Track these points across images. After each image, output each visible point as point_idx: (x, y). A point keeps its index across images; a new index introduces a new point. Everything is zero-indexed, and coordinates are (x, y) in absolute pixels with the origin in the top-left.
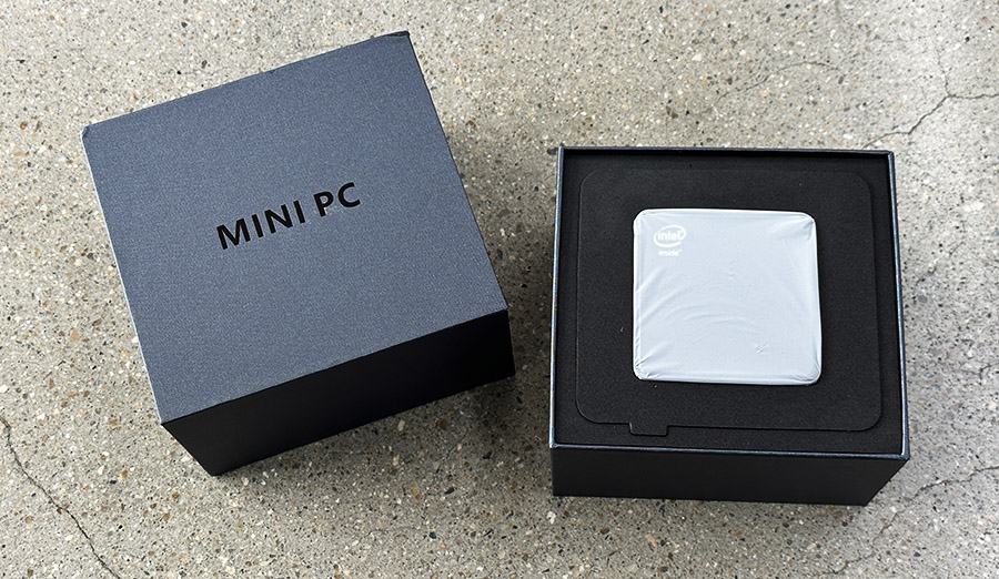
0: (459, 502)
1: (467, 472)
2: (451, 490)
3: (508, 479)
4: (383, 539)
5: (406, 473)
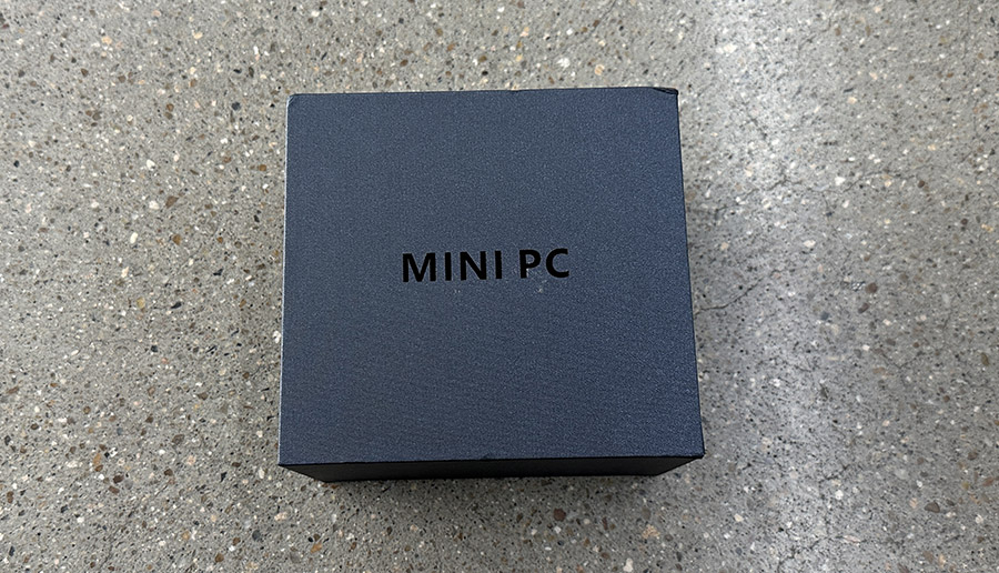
0: (185, 317)
1: (197, 288)
2: (178, 305)
3: (237, 297)
4: (102, 350)
5: (134, 285)
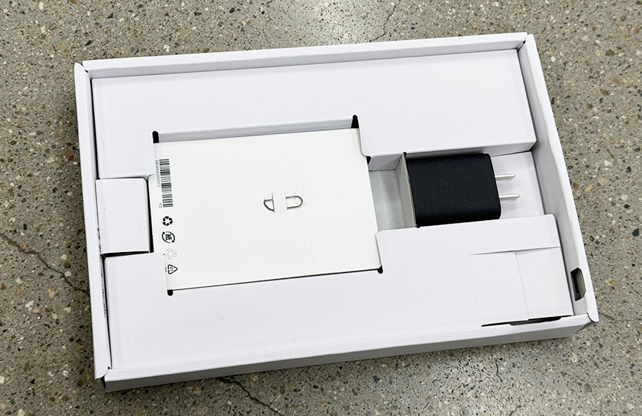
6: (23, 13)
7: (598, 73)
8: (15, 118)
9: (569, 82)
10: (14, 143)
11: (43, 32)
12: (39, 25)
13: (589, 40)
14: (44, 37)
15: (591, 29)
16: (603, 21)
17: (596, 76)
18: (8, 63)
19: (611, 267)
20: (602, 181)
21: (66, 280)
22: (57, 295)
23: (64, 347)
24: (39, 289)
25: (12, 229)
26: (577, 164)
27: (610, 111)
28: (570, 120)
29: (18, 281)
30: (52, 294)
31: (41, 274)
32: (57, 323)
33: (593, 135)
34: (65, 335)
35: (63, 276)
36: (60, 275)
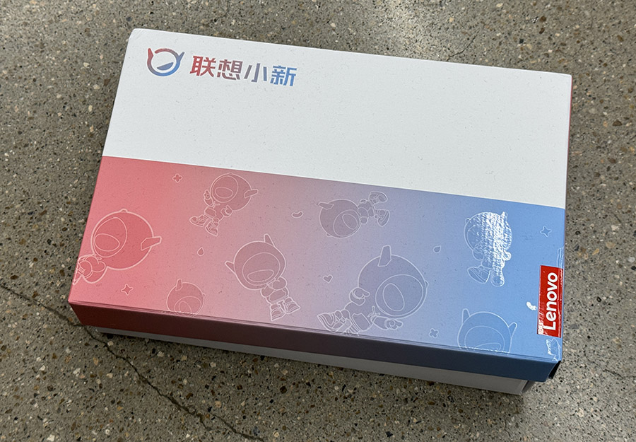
6: (75, 116)
7: (606, 142)
8: (67, 207)
9: (577, 152)
10: (65, 229)
11: (91, 131)
12: (88, 126)
13: (597, 112)
14: (92, 135)
15: (598, 102)
16: (610, 94)
17: (604, 145)
18: (61, 160)
19: (618, 327)
20: (609, 245)
21: (108, 349)
22: (101, 362)
23: (106, 409)
24: (85, 358)
25: (63, 305)
26: (585, 229)
27: (617, 178)
28: (578, 188)
29: (68, 351)
30: (96, 362)
31: (87, 345)
32: (101, 387)
33: (600, 202)
34: (107, 398)
35: (106, 345)
36: (104, 345)
